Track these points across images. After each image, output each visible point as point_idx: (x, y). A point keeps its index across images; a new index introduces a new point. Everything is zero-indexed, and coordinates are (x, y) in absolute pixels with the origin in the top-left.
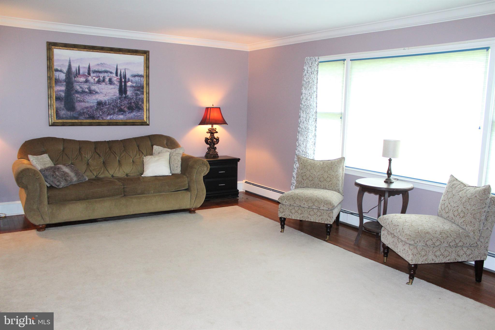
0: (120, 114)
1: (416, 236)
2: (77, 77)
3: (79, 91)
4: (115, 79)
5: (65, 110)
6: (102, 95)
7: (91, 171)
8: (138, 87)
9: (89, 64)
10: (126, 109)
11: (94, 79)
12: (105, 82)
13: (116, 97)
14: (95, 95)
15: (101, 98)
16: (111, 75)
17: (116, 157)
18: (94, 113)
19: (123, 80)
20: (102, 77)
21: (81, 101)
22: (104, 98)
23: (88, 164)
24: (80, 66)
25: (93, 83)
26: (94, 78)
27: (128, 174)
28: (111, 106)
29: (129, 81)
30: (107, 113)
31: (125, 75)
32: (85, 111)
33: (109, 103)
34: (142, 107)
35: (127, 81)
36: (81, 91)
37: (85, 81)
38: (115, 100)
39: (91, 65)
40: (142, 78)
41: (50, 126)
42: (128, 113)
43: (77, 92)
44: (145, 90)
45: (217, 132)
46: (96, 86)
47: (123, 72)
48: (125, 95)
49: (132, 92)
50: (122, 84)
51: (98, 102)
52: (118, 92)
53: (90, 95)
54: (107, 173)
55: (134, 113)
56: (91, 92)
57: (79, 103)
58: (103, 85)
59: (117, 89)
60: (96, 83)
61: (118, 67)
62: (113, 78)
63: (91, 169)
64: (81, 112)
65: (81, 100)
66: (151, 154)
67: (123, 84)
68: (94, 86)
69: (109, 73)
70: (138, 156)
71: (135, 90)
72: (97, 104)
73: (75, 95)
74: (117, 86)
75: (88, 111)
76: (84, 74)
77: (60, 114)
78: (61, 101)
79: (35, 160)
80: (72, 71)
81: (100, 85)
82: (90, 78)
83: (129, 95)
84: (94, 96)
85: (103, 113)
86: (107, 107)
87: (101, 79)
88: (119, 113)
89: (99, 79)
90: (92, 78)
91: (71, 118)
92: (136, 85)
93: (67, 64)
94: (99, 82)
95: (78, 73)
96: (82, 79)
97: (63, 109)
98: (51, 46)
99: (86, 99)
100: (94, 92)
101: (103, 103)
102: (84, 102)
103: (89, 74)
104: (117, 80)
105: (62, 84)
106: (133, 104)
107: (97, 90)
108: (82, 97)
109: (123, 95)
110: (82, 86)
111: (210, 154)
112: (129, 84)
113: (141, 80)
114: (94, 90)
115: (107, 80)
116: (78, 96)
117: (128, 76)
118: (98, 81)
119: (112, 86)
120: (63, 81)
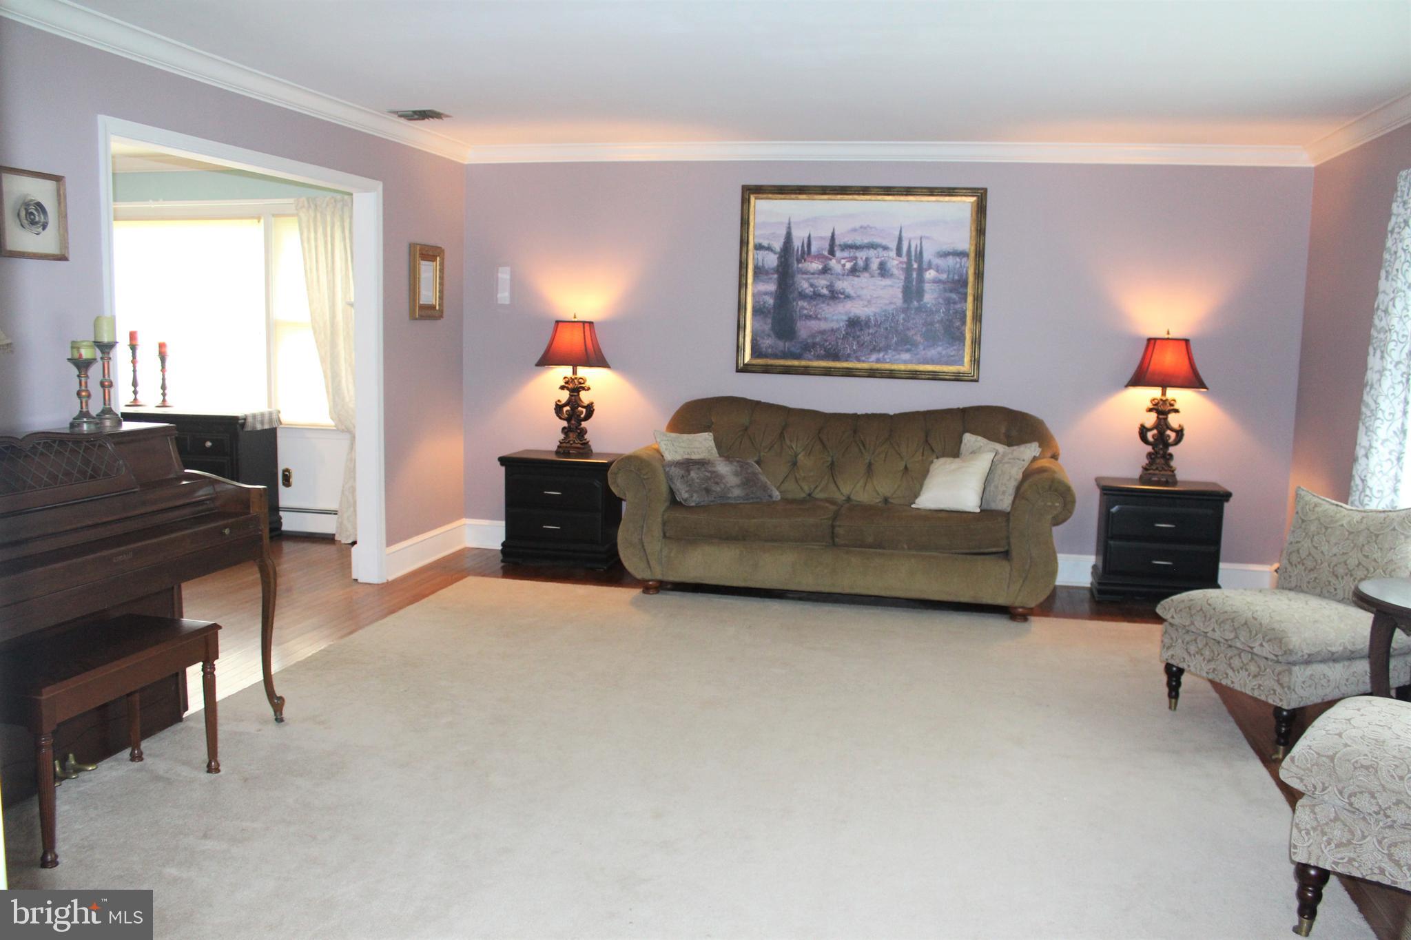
0: (902, 351)
1: (1313, 765)
2: (805, 261)
3: (807, 294)
4: (894, 263)
5: (773, 337)
6: (861, 303)
7: (797, 481)
8: (953, 282)
9: (834, 230)
10: (918, 338)
11: (844, 266)
12: (870, 270)
13: (895, 307)
14: (842, 302)
15: (857, 309)
16: (885, 254)
17: (862, 453)
18: (837, 345)
19: (915, 266)
20: (861, 258)
21: (811, 316)
22: (866, 309)
23: (795, 464)
24: (812, 236)
25: (839, 274)
26: (843, 261)
27: (889, 498)
28: (882, 330)
29: (930, 267)
30: (871, 347)
31: (921, 252)
32: (818, 340)
33: (876, 321)
34: (961, 333)
35: (925, 267)
36: (811, 293)
37: (823, 269)
38: (893, 314)
39: (836, 233)
40: (964, 260)
41: (738, 371)
42: (924, 349)
43: (803, 296)
44: (970, 290)
45: (1177, 411)
46: (846, 281)
47: (917, 246)
48: (918, 301)
49: (936, 295)
50: (912, 275)
51: (850, 318)
52: (900, 295)
53: (831, 302)
54: (835, 489)
55: (940, 349)
56: (834, 295)
57: (804, 322)
58: (863, 280)
59: (899, 288)
60: (848, 275)
61: (904, 234)
62: (891, 260)
63: (798, 476)
64: (808, 343)
65: (811, 313)
66: (955, 453)
67: (915, 275)
68: (843, 280)
69: (880, 250)
70: (918, 457)
71: (945, 290)
72: (846, 325)
73: (797, 303)
74: (898, 281)
75: (826, 341)
76: (821, 252)
77: (762, 345)
78: (766, 316)
79: (666, 442)
80: (794, 248)
81: (856, 279)
82: (833, 263)
83: (928, 303)
84: (842, 305)
85: (861, 345)
86: (871, 331)
87: (861, 263)
88: (900, 348)
89: (855, 265)
90: (839, 262)
91: (785, 355)
92: (948, 276)
93: (784, 232)
94: (854, 271)
95: (806, 253)
96: (816, 266)
97: (769, 336)
98: (751, 191)
99: (823, 313)
100: (842, 296)
101: (863, 323)
102: (816, 318)
103: (832, 252)
104: (901, 265)
105: (771, 279)
106: (937, 325)
107: (849, 291)
108: (814, 308)
109: (912, 302)
110: (815, 282)
111: (1151, 471)
112: (930, 275)
113: (963, 264)
114: (842, 291)
115: (874, 266)
116: (803, 306)
117: (927, 256)
118: (851, 268)
119: (887, 282)
120: (772, 271)
